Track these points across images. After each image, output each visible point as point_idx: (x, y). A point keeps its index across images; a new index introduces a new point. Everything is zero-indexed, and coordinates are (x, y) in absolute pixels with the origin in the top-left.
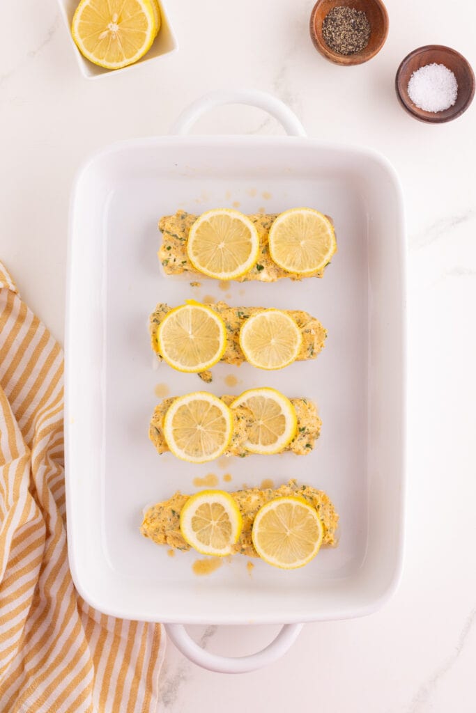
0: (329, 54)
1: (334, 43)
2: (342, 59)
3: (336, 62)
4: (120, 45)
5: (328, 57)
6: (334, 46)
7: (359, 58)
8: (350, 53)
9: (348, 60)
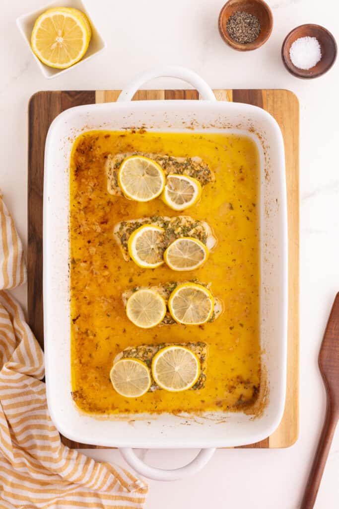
0: (231, 43)
1: (235, 35)
2: (240, 46)
3: (236, 48)
4: (66, 51)
5: (230, 45)
6: (235, 37)
7: (251, 46)
8: (246, 43)
9: (244, 47)
